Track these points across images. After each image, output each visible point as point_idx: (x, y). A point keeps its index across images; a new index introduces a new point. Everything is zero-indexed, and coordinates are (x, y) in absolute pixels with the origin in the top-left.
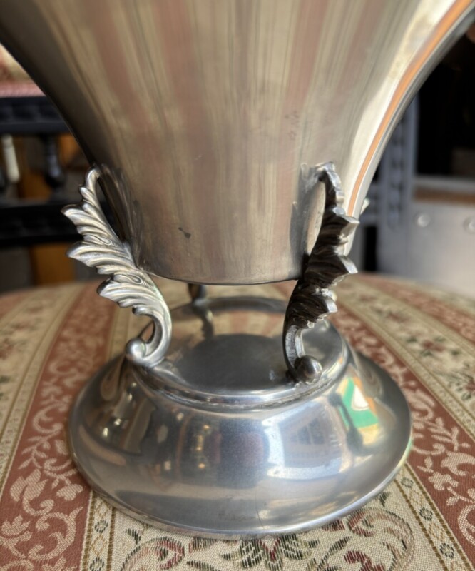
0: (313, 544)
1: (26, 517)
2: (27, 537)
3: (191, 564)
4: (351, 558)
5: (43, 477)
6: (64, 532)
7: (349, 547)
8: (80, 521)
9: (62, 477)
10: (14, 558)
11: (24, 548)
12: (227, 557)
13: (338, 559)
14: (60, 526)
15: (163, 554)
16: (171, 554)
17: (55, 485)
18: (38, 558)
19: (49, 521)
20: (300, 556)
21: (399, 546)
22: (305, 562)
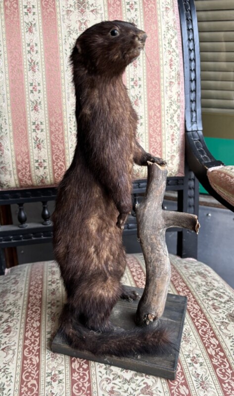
0: (137, 380)
1: (77, 372)
2: (79, 377)
3: (113, 383)
4: (144, 383)
5: (78, 362)
6: (86, 375)
7: (144, 381)
8: (89, 373)
9: (82, 362)
10: (77, 382)
11: (79, 379)
12: (120, 382)
13: (142, 384)
14: (84, 374)
15: (107, 381)
16: (109, 381)
17: (81, 364)
18: (83, 382)
19: (83, 373)
20: (134, 382)
21: (154, 381)
22: (135, 384)
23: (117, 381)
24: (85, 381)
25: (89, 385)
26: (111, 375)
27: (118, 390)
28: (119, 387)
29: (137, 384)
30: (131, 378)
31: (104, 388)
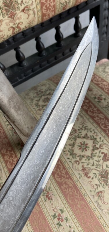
0: (96, 153)
3: (82, 163)
4: (102, 153)
12: (86, 160)
21: (108, 149)
23: (83, 160)
24: (61, 169)
25: (65, 171)
26: (77, 158)
27: (88, 166)
28: (87, 164)
29: (97, 156)
30: (92, 154)
31: (77, 169)
